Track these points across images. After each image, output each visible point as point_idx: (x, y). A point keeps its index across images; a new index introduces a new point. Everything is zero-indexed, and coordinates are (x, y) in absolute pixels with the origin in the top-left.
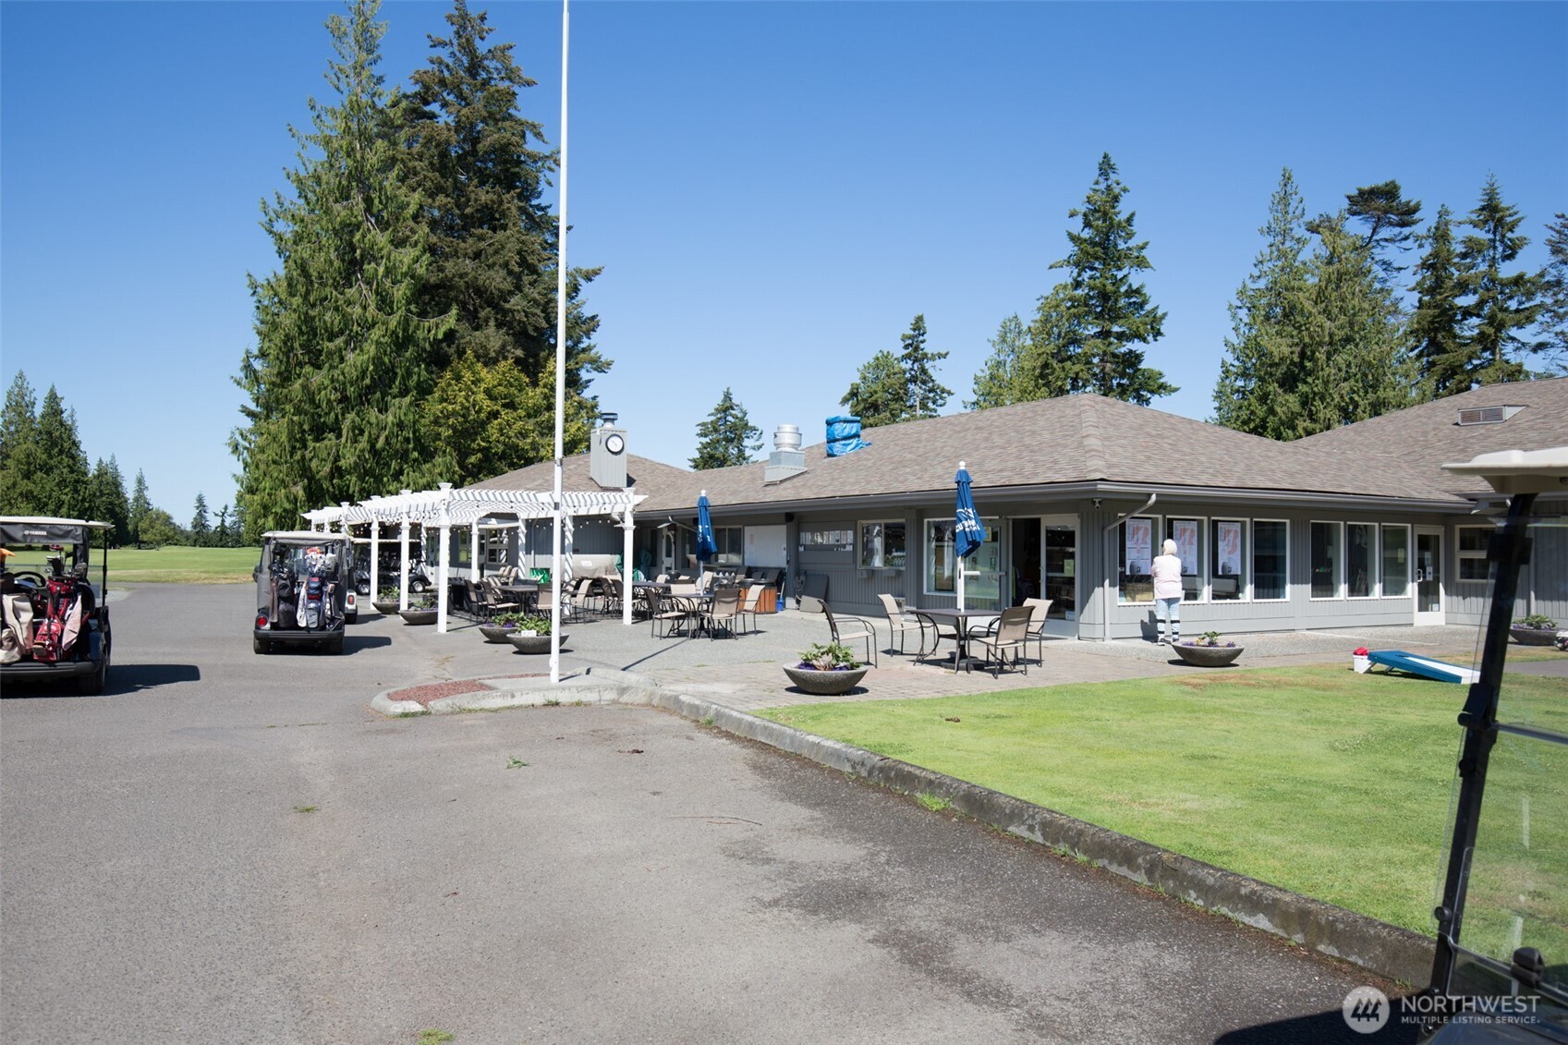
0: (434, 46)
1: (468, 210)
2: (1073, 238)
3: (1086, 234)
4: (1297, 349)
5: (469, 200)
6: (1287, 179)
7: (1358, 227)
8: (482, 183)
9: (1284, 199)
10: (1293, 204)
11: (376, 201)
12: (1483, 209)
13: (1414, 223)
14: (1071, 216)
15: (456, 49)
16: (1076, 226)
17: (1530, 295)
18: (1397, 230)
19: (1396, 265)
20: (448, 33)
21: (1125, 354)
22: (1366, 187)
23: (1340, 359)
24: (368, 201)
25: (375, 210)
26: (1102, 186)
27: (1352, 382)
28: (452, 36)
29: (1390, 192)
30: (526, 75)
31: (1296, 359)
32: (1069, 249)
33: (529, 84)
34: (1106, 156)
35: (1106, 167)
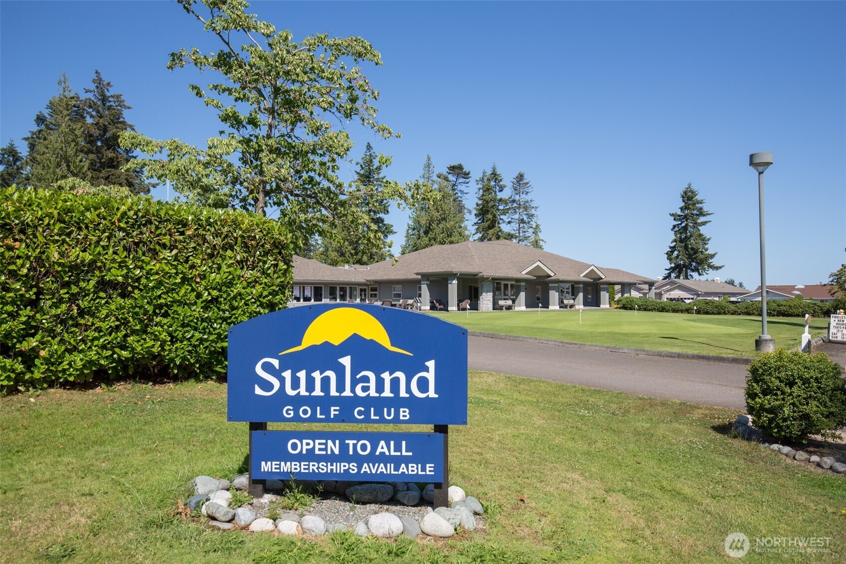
0: (87, 92)
1: (103, 160)
2: (358, 173)
3: (362, 172)
4: (428, 222)
5: (103, 156)
6: (429, 159)
7: (452, 178)
8: (108, 149)
9: (428, 166)
10: (431, 168)
11: (72, 167)
12: (492, 174)
13: (470, 177)
14: (357, 164)
15: (96, 93)
16: (358, 168)
17: (506, 204)
18: (464, 180)
19: (465, 192)
20: (93, 87)
21: (377, 219)
22: (452, 165)
23: (441, 226)
24: (68, 166)
25: (71, 170)
26: (368, 154)
27: (444, 234)
28: (95, 88)
29: (460, 167)
30: (126, 104)
31: (428, 225)
32: (356, 177)
33: (129, 108)
34: (368, 143)
35: (369, 147)
